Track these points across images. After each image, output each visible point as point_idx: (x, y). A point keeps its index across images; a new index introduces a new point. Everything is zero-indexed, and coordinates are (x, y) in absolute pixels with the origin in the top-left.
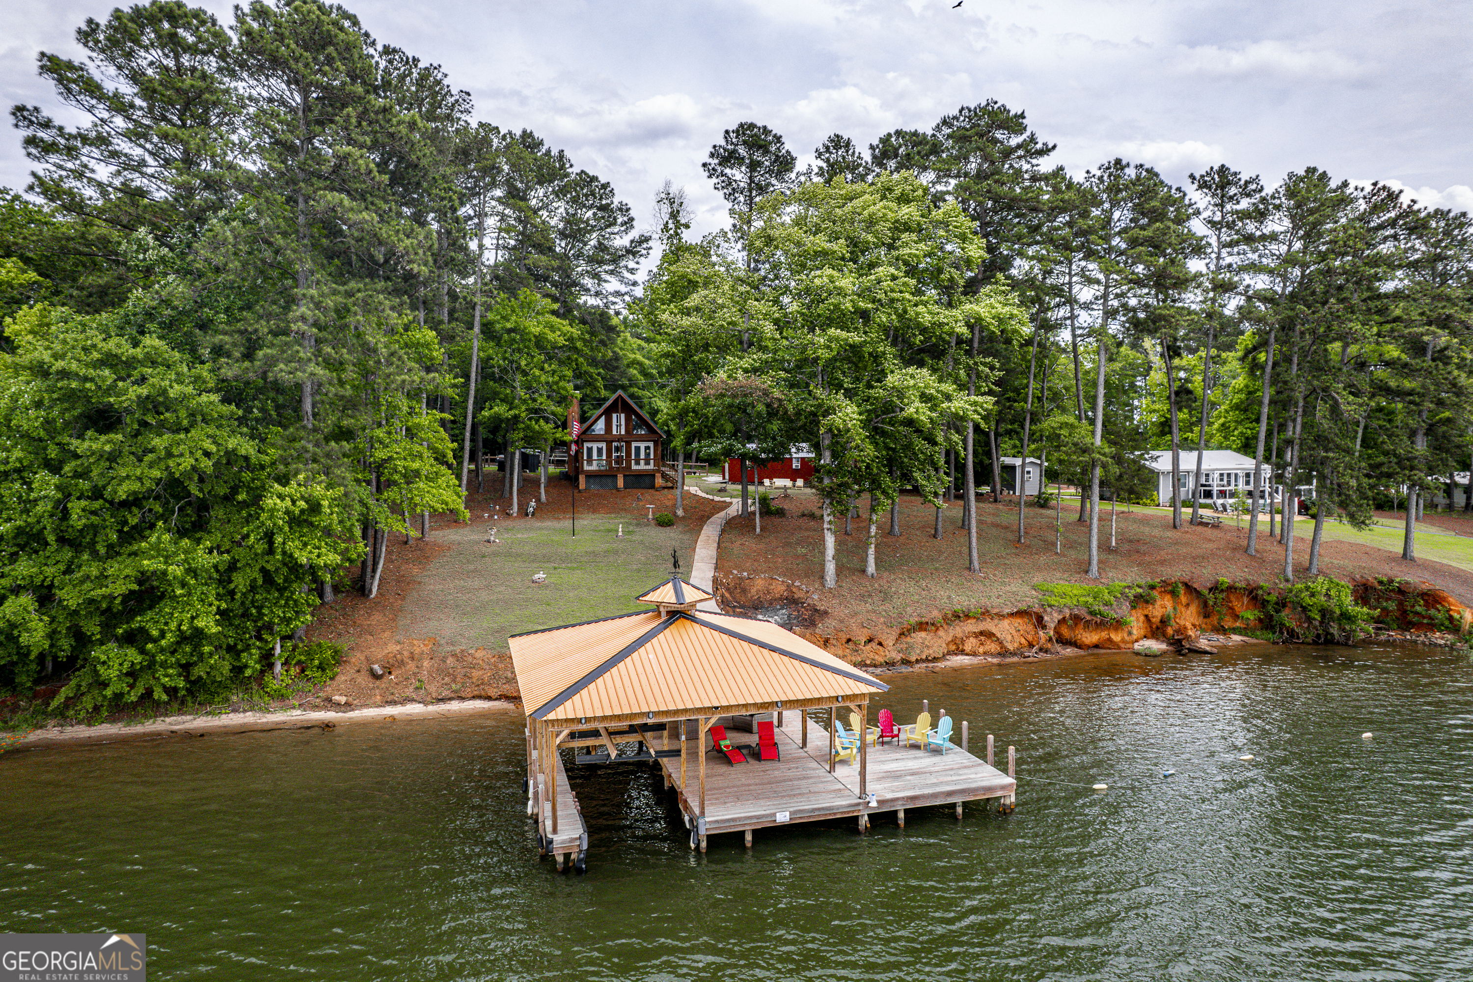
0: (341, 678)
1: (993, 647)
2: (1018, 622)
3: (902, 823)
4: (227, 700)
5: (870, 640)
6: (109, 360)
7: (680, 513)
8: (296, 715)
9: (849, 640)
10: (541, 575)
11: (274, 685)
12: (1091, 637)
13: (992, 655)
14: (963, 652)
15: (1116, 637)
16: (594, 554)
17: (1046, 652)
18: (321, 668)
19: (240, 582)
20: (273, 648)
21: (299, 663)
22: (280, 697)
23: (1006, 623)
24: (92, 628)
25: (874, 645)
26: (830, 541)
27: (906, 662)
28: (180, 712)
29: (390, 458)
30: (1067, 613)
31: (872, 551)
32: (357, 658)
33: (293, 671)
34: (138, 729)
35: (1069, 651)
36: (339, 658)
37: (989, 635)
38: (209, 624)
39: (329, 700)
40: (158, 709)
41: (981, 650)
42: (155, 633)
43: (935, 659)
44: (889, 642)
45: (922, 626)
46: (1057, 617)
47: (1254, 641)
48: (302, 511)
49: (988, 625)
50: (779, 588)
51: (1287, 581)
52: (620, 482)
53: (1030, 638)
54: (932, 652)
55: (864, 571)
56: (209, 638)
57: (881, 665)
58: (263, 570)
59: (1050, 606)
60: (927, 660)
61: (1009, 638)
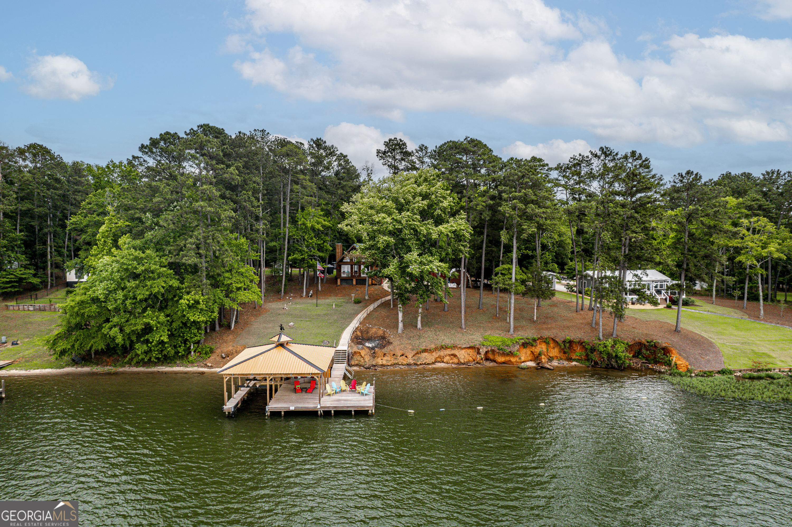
0: (212, 357)
1: (456, 360)
2: (469, 351)
3: (333, 414)
4: (175, 362)
5: (403, 355)
6: (136, 258)
7: (367, 298)
8: (195, 369)
9: (394, 355)
10: (292, 324)
11: (191, 358)
12: (501, 359)
13: (455, 364)
14: (443, 362)
15: (513, 360)
16: (319, 315)
17: (479, 364)
18: (206, 353)
19: (175, 325)
20: (190, 346)
21: (199, 352)
22: (192, 363)
23: (463, 351)
24: (134, 338)
25: (404, 357)
26: (400, 315)
27: (415, 364)
28: (162, 365)
29: (231, 284)
30: (490, 349)
31: (419, 318)
32: (218, 351)
33: (197, 355)
34: (149, 370)
35: (492, 364)
36: (212, 351)
37: (455, 356)
38: (165, 339)
39: (206, 365)
40: (155, 364)
41: (451, 362)
42: (151, 340)
43: (428, 364)
44: (410, 356)
45: (425, 351)
46: (485, 350)
47: (581, 365)
48: (192, 304)
49: (456, 352)
50: (380, 333)
51: (599, 339)
52: (354, 282)
53: (474, 358)
54: (428, 361)
55: (416, 327)
56: (166, 343)
57: (405, 365)
58: (182, 322)
59: (483, 345)
60: (425, 364)
61: (463, 357)
